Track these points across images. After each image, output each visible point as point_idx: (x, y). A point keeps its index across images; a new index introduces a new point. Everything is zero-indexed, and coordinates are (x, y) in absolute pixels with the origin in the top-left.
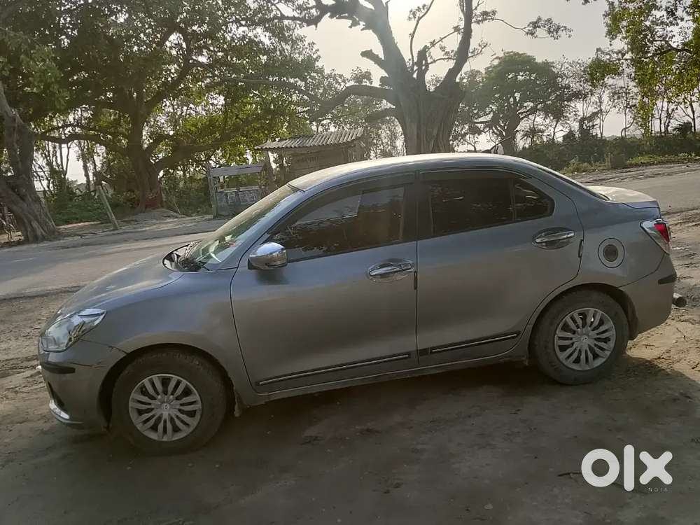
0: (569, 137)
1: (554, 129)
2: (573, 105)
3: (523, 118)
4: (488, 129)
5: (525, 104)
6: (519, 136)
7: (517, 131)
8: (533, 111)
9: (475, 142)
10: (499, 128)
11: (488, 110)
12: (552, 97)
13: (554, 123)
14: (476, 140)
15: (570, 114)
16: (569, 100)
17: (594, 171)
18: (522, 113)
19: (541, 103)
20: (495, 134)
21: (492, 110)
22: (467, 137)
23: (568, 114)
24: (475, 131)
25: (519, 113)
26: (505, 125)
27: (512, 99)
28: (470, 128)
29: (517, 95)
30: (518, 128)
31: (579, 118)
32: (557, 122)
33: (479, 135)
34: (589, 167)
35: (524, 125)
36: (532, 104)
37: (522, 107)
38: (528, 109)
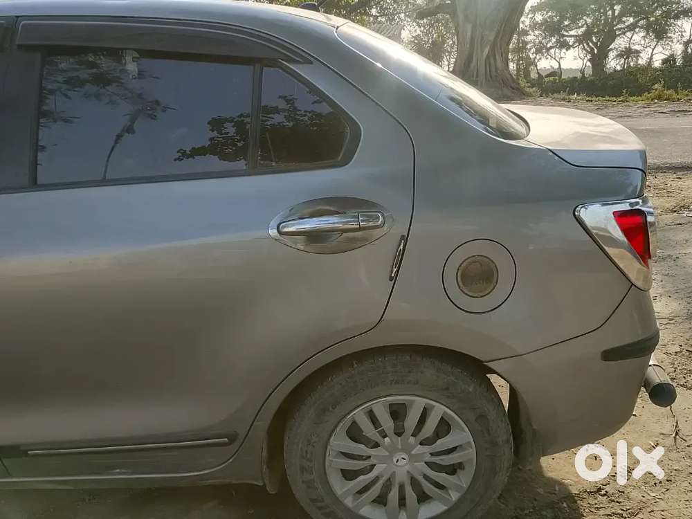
0: (669, 61)
1: (653, 49)
2: (679, 23)
3: (619, 35)
4: (577, 44)
5: (624, 19)
6: (612, 55)
7: (611, 49)
8: (632, 28)
9: (561, 58)
10: (591, 44)
11: (581, 23)
12: (658, 13)
13: (654, 44)
14: (563, 55)
15: (674, 34)
16: (677, 17)
17: (678, 100)
18: (620, 29)
19: (643, 19)
20: (586, 50)
21: (586, 23)
22: (552, 51)
23: (672, 35)
24: (564, 45)
25: (616, 29)
26: (599, 41)
27: (610, 12)
28: (558, 41)
29: (618, 8)
30: (612, 46)
31: (685, 39)
32: (658, 42)
33: (567, 50)
34: (675, 96)
35: (620, 43)
36: (631, 20)
37: (621, 21)
38: (626, 24)
